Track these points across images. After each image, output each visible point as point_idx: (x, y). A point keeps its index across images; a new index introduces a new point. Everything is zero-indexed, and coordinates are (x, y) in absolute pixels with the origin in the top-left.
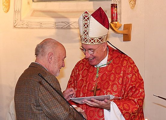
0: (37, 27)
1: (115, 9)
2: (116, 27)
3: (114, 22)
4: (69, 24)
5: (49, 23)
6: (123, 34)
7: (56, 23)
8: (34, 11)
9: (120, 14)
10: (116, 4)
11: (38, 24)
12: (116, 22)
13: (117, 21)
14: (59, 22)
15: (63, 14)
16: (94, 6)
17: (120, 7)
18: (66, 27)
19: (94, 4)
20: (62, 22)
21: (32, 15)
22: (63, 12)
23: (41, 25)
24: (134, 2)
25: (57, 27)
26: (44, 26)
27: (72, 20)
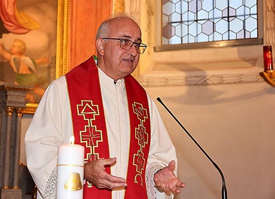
0: (162, 84)
1: (270, 52)
2: (271, 77)
3: (269, 71)
4: (205, 79)
5: (178, 78)
7: (186, 78)
8: (157, 63)
10: (271, 46)
12: (272, 71)
13: (272, 69)
14: (192, 77)
15: (196, 66)
16: (239, 53)
19: (238, 50)
20: (196, 77)
21: (154, 69)
22: (197, 63)
23: (167, 81)
25: (188, 83)
26: (171, 83)
27: (209, 73)
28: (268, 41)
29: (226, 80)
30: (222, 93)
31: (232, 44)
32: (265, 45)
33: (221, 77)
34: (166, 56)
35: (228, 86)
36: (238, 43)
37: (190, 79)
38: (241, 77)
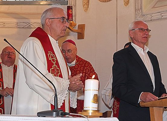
1: (71, 10)
2: (71, 26)
4: (30, 24)
5: (11, 23)
6: (78, 33)
7: (17, 23)
9: (75, 16)
10: (72, 6)
11: (1, 24)
13: (72, 21)
17: (75, 10)
18: (27, 26)
20: (23, 23)
22: (24, 14)
23: (4, 25)
24: (87, 6)
25: (18, 26)
26: (7, 25)
27: (32, 21)
28: (70, 3)
31: (48, 3)
32: (69, 5)
34: (5, 8)
36: (52, 3)
37: (20, 24)
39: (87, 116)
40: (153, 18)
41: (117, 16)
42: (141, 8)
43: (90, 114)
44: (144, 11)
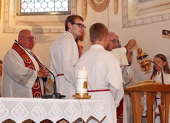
4: (42, 30)
7: (33, 29)
8: (18, 22)
14: (35, 29)
15: (38, 24)
16: (59, 18)
18: (40, 32)
20: (37, 29)
21: (16, 24)
24: (85, 15)
27: (44, 27)
28: (73, 13)
29: (52, 31)
30: (50, 37)
33: (50, 30)
34: (23, 18)
35: (53, 34)
36: (59, 14)
38: (60, 30)
39: (79, 98)
40: (136, 24)
41: (108, 23)
42: (127, 16)
43: (82, 97)
44: (130, 18)
